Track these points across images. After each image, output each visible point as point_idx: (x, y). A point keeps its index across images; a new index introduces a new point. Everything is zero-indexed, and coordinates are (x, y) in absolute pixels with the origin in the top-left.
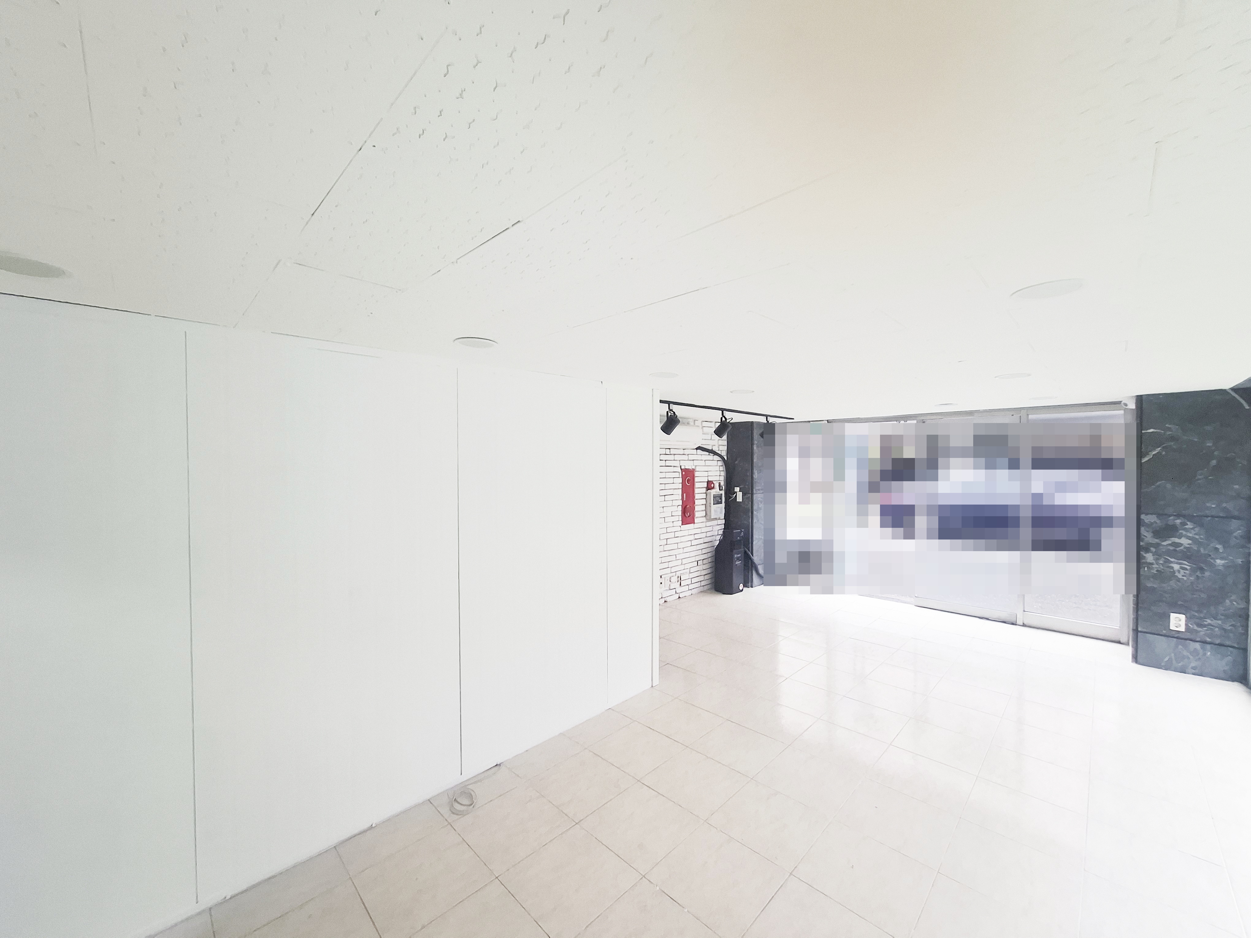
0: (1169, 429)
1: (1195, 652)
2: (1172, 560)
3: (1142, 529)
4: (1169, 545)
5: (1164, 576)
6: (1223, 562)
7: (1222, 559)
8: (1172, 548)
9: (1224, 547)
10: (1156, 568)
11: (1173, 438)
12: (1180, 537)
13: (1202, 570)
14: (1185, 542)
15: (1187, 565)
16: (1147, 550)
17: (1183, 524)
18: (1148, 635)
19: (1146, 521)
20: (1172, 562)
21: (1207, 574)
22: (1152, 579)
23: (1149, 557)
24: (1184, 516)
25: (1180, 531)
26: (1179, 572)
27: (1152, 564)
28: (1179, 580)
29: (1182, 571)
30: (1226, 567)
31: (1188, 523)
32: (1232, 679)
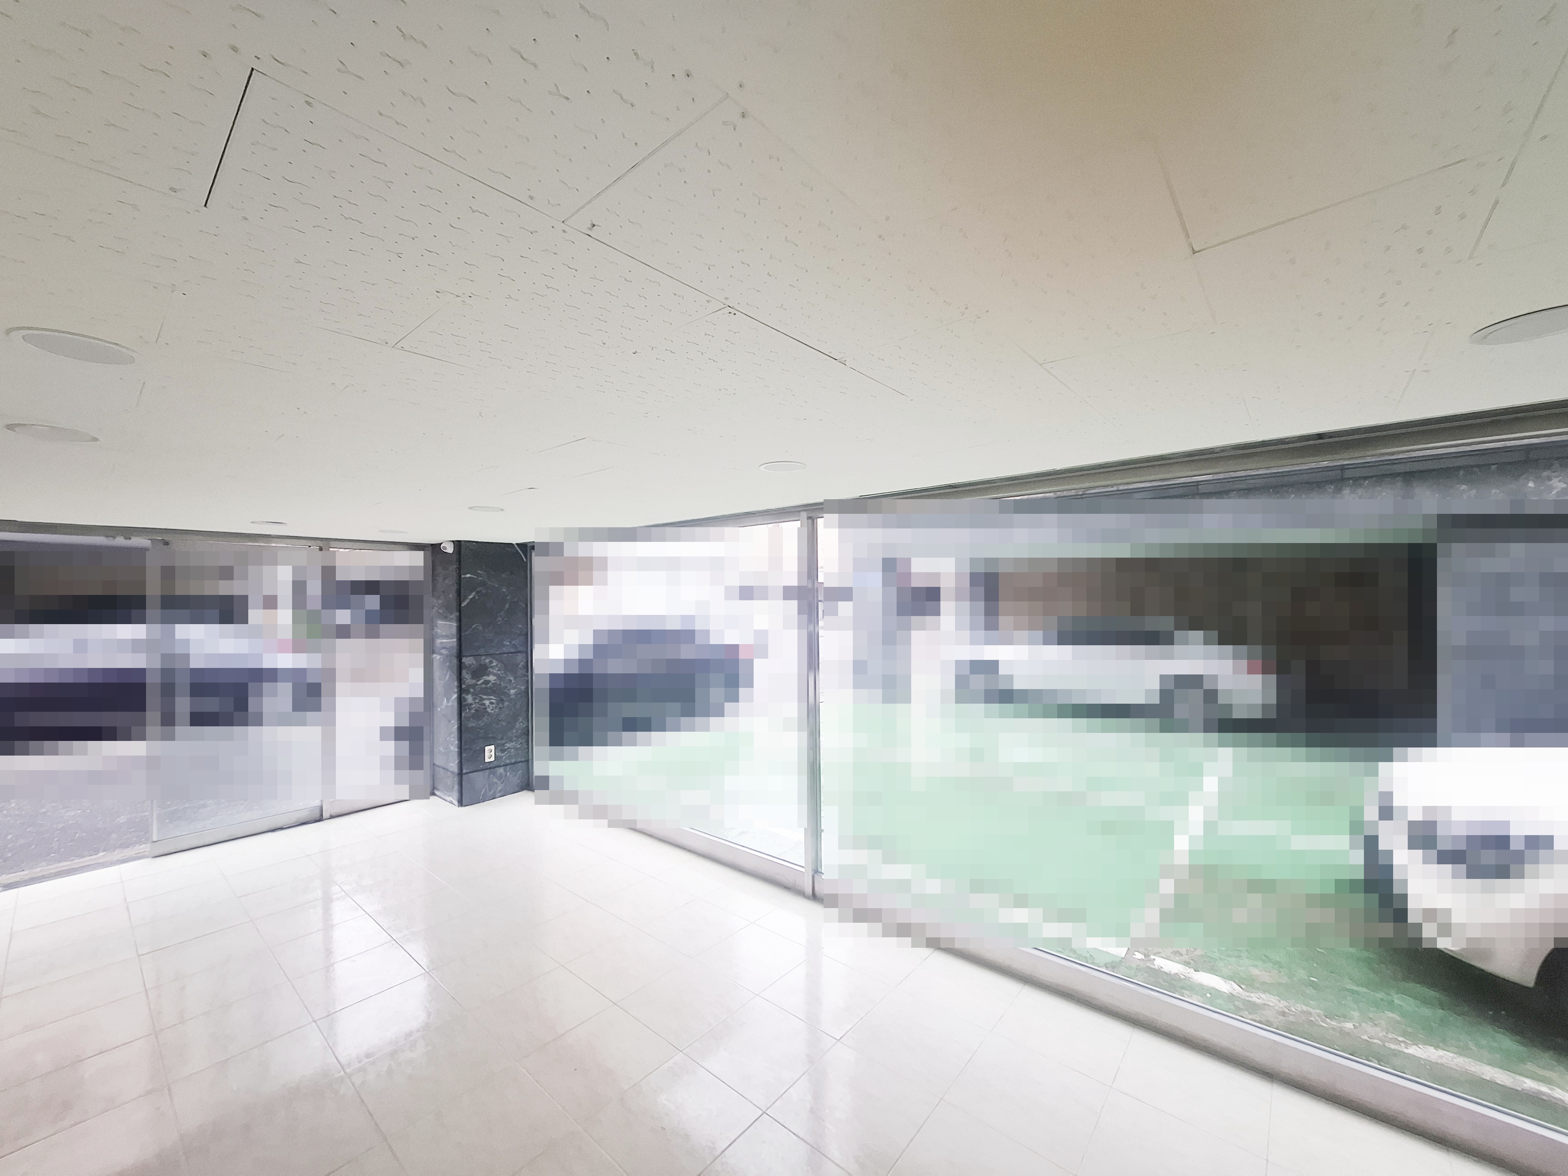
0: (480, 575)
1: (500, 777)
2: (484, 697)
3: (464, 672)
4: (482, 683)
5: (481, 713)
6: (514, 691)
7: (514, 688)
8: (484, 686)
9: (515, 678)
10: (474, 707)
11: (483, 584)
12: (488, 675)
13: (502, 701)
14: (492, 678)
15: (493, 699)
16: (468, 692)
17: (491, 662)
18: (470, 774)
19: (467, 663)
20: (485, 699)
21: (506, 704)
22: (471, 719)
23: (469, 698)
24: (491, 655)
25: (489, 670)
26: (489, 706)
27: (471, 704)
28: (489, 714)
29: (491, 706)
30: (516, 694)
31: (494, 661)
32: (522, 789)
